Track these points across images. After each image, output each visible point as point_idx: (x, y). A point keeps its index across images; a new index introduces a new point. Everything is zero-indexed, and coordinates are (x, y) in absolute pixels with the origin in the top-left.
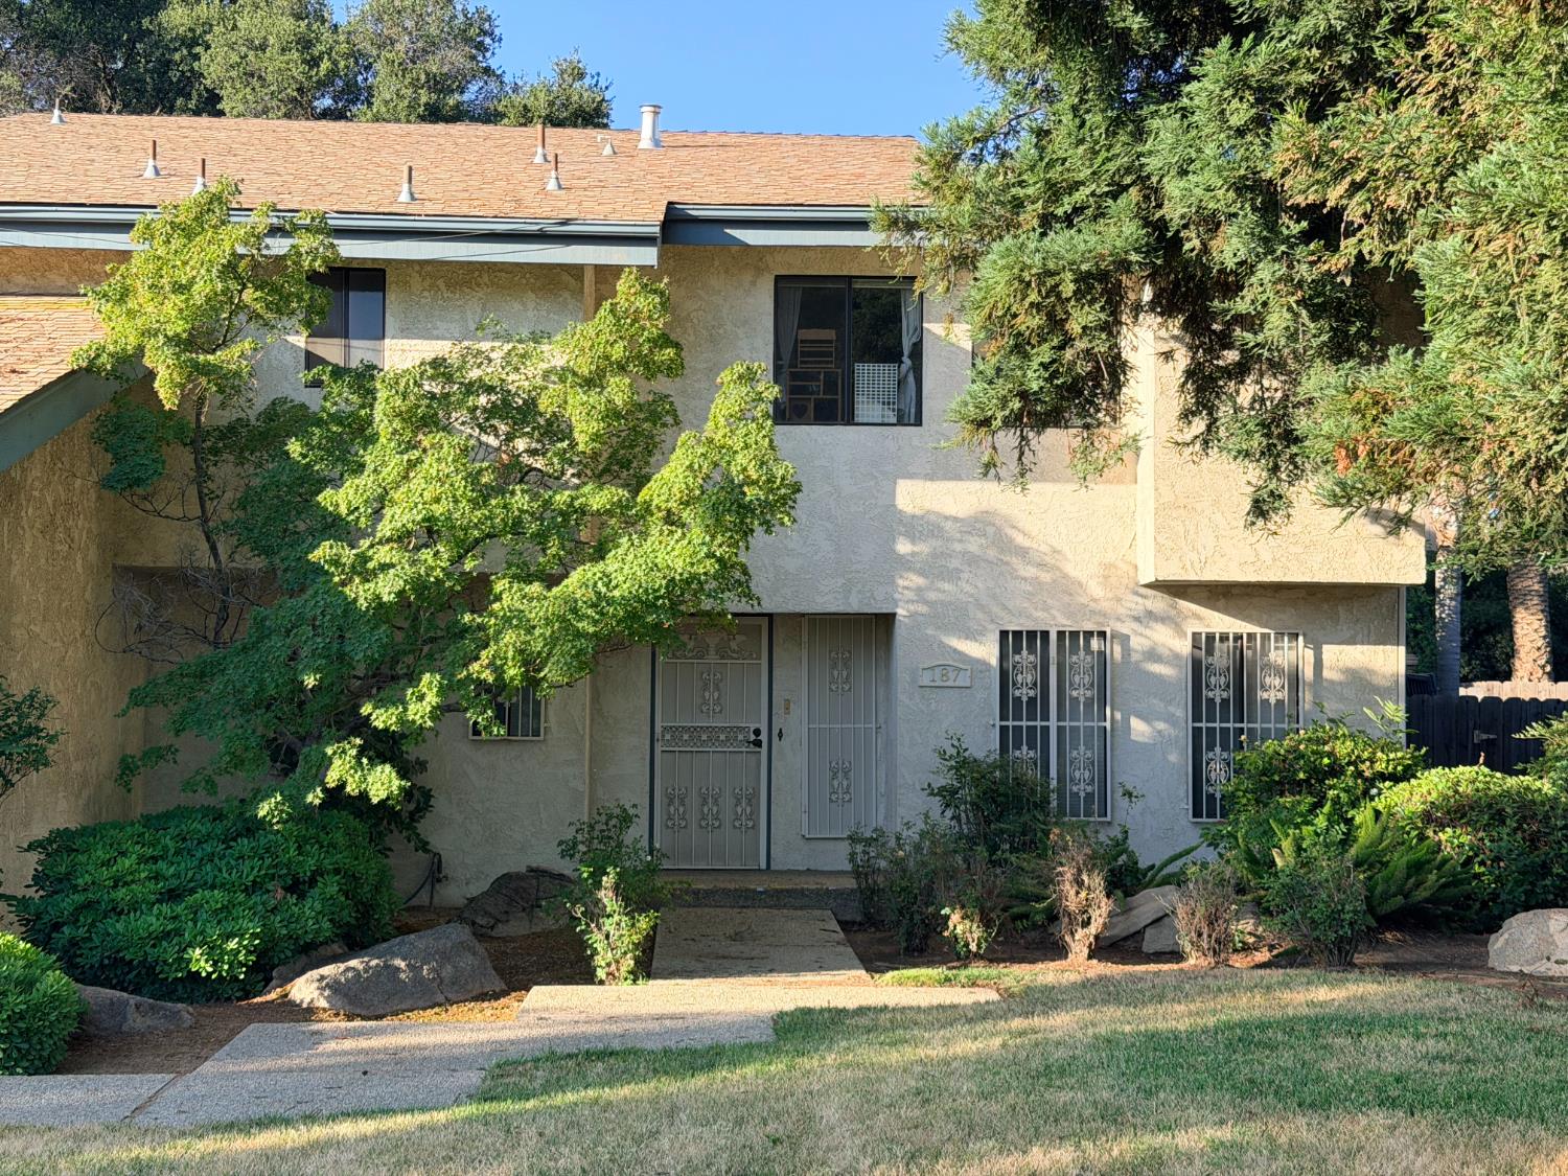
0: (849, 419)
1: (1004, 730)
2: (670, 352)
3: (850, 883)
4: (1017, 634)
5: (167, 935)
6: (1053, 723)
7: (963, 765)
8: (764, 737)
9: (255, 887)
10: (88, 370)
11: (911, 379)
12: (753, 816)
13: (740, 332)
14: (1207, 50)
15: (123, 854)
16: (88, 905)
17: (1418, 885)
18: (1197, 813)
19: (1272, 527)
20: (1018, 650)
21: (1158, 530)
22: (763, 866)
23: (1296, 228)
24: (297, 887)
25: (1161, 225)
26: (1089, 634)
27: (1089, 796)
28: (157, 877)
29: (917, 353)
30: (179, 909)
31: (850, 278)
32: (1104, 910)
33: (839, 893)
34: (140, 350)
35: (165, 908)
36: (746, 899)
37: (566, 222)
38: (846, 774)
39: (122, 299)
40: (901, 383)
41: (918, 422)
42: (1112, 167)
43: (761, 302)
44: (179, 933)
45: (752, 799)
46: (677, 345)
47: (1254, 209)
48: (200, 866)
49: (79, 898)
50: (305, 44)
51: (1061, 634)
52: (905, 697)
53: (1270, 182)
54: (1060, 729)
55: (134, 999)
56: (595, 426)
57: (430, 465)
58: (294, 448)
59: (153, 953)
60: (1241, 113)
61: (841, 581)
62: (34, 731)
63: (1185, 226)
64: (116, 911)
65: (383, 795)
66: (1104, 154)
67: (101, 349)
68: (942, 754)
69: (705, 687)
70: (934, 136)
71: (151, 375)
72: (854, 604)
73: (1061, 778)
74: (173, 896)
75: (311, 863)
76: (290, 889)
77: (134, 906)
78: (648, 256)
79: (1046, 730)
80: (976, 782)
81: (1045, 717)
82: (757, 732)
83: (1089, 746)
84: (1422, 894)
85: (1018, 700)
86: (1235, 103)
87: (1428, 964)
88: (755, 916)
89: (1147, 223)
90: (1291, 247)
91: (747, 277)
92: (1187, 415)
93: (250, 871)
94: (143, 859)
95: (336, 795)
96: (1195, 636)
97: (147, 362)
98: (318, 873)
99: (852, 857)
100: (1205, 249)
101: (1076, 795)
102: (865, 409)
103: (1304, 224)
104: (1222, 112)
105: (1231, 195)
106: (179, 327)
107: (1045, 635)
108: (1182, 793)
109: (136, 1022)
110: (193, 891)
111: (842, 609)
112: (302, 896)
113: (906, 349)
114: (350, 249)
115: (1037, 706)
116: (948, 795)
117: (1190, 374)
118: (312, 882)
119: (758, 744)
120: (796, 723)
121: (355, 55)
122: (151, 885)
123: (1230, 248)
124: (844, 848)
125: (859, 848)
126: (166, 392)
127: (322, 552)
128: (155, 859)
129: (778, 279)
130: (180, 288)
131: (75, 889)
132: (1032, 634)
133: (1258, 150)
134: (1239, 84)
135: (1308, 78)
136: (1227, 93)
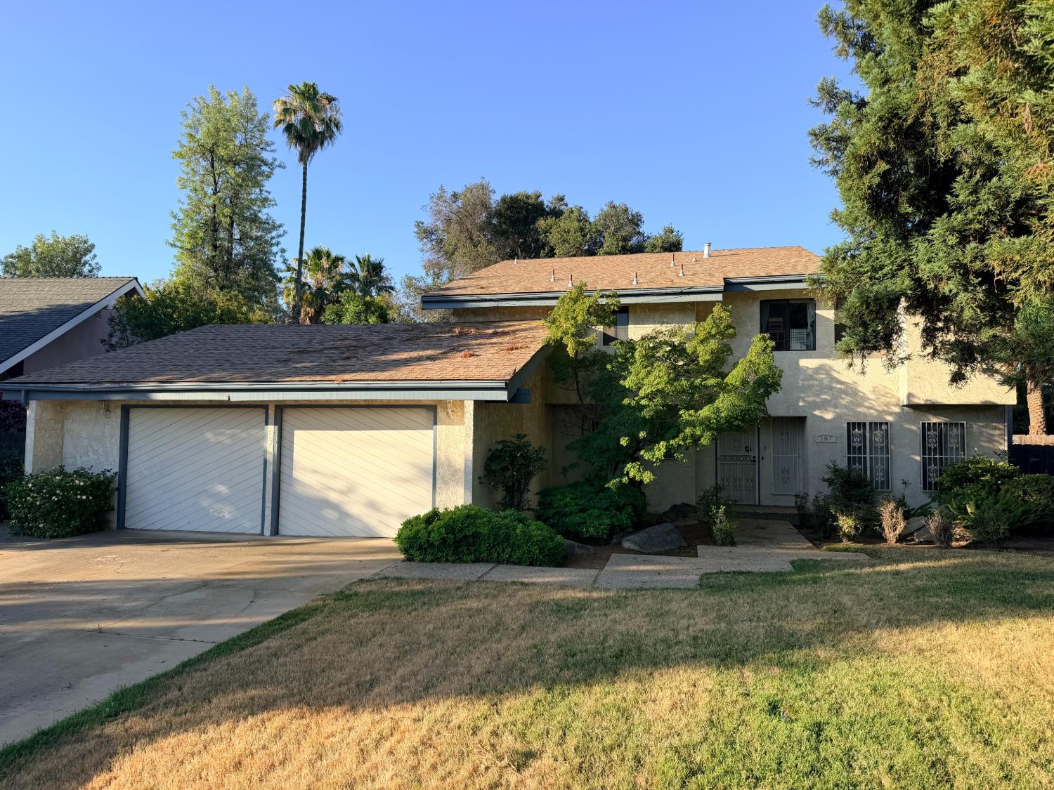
0: (788, 349)
1: (849, 458)
2: (731, 330)
3: (796, 512)
4: (854, 424)
5: (582, 523)
6: (868, 456)
7: (836, 471)
8: (757, 459)
9: (606, 509)
10: (547, 345)
11: (811, 333)
12: (753, 486)
13: (748, 320)
14: (938, 218)
15: (566, 497)
16: (557, 513)
17: (1026, 519)
18: (925, 488)
19: (960, 386)
20: (854, 429)
21: (909, 386)
22: (757, 503)
23: (977, 281)
24: (620, 509)
25: (918, 281)
26: (881, 424)
27: (882, 482)
28: (577, 504)
29: (813, 324)
30: (585, 515)
31: (788, 300)
32: (902, 526)
33: (791, 515)
34: (562, 338)
35: (581, 515)
36: (756, 516)
37: (692, 287)
38: (788, 472)
39: (553, 322)
40: (808, 335)
41: (814, 349)
42: (899, 260)
43: (756, 309)
44: (585, 523)
45: (753, 481)
46: (734, 328)
47: (960, 274)
48: (588, 502)
49: (554, 511)
50: (582, 230)
51: (871, 424)
52: (811, 447)
53: (965, 264)
54: (871, 458)
55: (577, 544)
56: (708, 357)
57: (656, 373)
58: (608, 366)
59: (579, 529)
60: (953, 240)
61: (786, 405)
62: (541, 459)
63: (929, 280)
64: (565, 515)
65: (648, 481)
66: (895, 256)
67: (550, 338)
68: (828, 467)
69: (735, 441)
70: (828, 251)
71: (567, 346)
72: (791, 413)
73: (871, 474)
74: (582, 511)
75: (623, 502)
76: (617, 510)
77: (571, 514)
78: (719, 297)
79: (865, 458)
80: (842, 478)
81: (865, 453)
82: (754, 457)
83: (882, 464)
84: (1028, 522)
85: (854, 447)
86: (950, 237)
87: (1032, 548)
88: (762, 522)
89: (913, 280)
90: (975, 287)
91: (750, 302)
92: (925, 346)
93: (605, 503)
94: (572, 499)
95: (632, 481)
96: (923, 424)
97: (565, 342)
98: (625, 505)
99: (796, 502)
100: (936, 287)
101: (877, 481)
102: (793, 345)
103: (980, 279)
104: (945, 240)
105: (950, 269)
106: (573, 330)
107: (865, 424)
108: (919, 481)
109: (578, 551)
110: (588, 510)
111: (787, 415)
112: (621, 512)
113: (809, 322)
114: (624, 301)
115: (862, 449)
116: (830, 482)
117: (924, 330)
118: (623, 508)
119: (755, 461)
120: (769, 454)
121: (598, 231)
122: (575, 507)
123: (947, 288)
124: (793, 499)
125: (799, 500)
126: (570, 350)
127: (626, 402)
128: (575, 499)
129: (762, 302)
130: (574, 318)
131: (553, 508)
132: (859, 424)
133: (960, 252)
134: (952, 230)
135: (978, 226)
136: (947, 233)
